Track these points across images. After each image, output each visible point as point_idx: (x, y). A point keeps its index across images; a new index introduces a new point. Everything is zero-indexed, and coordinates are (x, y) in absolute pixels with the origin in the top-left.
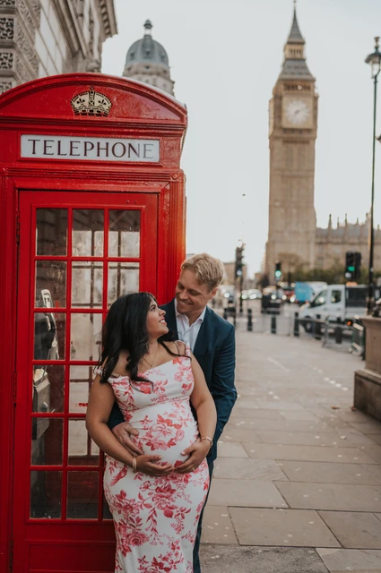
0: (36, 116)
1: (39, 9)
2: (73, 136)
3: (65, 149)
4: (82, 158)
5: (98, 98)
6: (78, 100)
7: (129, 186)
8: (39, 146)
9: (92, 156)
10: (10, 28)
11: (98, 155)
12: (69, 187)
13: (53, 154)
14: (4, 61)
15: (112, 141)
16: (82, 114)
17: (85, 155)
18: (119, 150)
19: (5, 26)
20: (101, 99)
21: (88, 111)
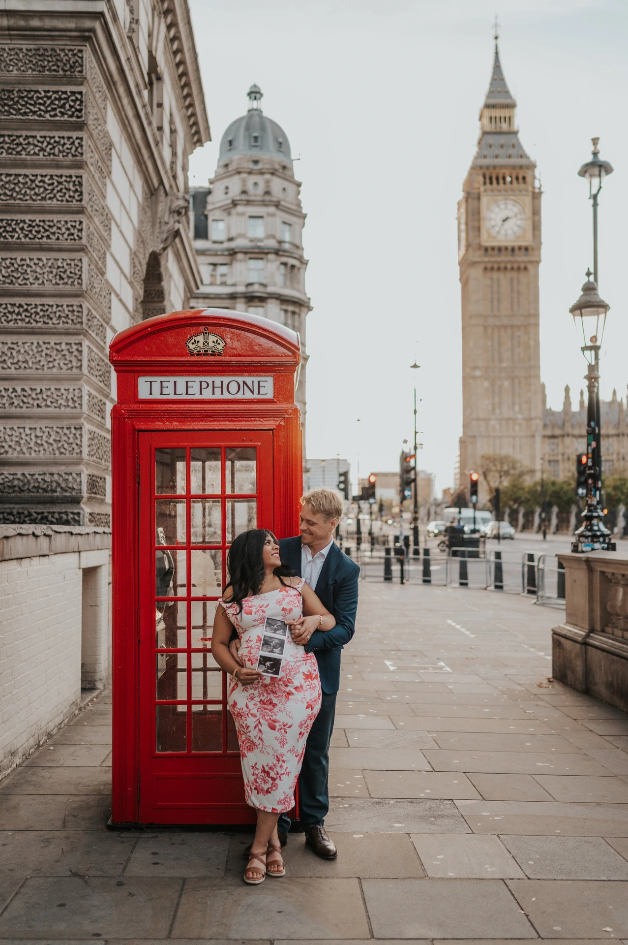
0: (153, 359)
1: (110, 149)
2: (189, 376)
3: (181, 389)
4: (197, 397)
5: (212, 338)
6: (193, 341)
7: (244, 423)
8: (156, 387)
9: (207, 395)
10: (78, 187)
11: (213, 393)
12: (186, 428)
13: (169, 394)
14: (72, 231)
15: (226, 379)
16: (197, 355)
17: (201, 394)
18: (233, 388)
19: (71, 186)
20: (215, 339)
21: (202, 351)
